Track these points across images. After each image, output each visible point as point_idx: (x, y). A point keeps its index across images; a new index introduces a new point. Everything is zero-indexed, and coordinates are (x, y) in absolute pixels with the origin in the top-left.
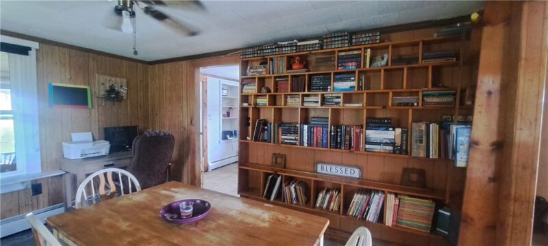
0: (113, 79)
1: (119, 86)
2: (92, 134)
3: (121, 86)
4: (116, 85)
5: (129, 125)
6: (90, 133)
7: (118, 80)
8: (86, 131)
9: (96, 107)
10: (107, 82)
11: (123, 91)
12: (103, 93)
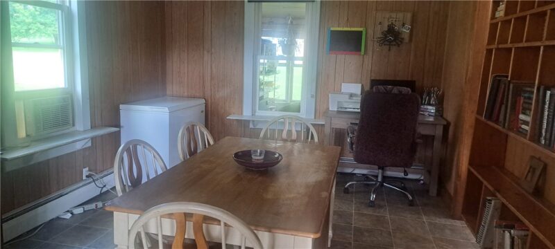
0: (394, 15)
1: (401, 23)
2: (362, 86)
3: (403, 25)
4: (397, 23)
5: (409, 79)
6: (360, 85)
7: (400, 15)
8: (356, 83)
9: (370, 53)
10: (386, 20)
11: (406, 31)
12: (379, 35)
